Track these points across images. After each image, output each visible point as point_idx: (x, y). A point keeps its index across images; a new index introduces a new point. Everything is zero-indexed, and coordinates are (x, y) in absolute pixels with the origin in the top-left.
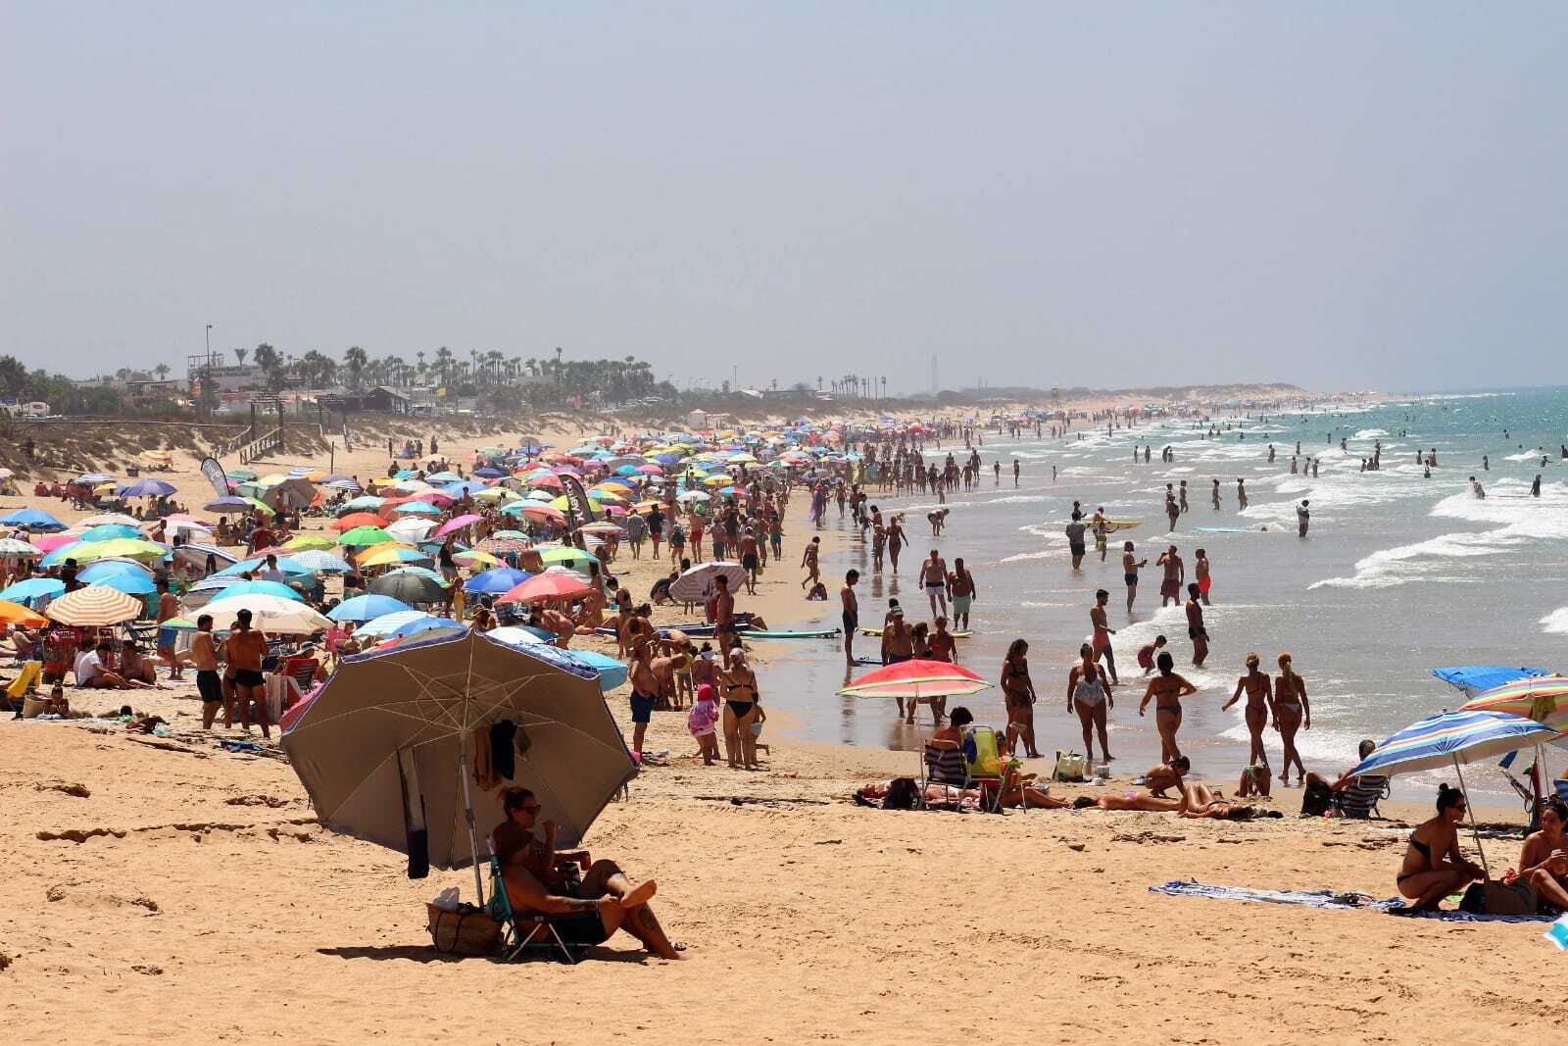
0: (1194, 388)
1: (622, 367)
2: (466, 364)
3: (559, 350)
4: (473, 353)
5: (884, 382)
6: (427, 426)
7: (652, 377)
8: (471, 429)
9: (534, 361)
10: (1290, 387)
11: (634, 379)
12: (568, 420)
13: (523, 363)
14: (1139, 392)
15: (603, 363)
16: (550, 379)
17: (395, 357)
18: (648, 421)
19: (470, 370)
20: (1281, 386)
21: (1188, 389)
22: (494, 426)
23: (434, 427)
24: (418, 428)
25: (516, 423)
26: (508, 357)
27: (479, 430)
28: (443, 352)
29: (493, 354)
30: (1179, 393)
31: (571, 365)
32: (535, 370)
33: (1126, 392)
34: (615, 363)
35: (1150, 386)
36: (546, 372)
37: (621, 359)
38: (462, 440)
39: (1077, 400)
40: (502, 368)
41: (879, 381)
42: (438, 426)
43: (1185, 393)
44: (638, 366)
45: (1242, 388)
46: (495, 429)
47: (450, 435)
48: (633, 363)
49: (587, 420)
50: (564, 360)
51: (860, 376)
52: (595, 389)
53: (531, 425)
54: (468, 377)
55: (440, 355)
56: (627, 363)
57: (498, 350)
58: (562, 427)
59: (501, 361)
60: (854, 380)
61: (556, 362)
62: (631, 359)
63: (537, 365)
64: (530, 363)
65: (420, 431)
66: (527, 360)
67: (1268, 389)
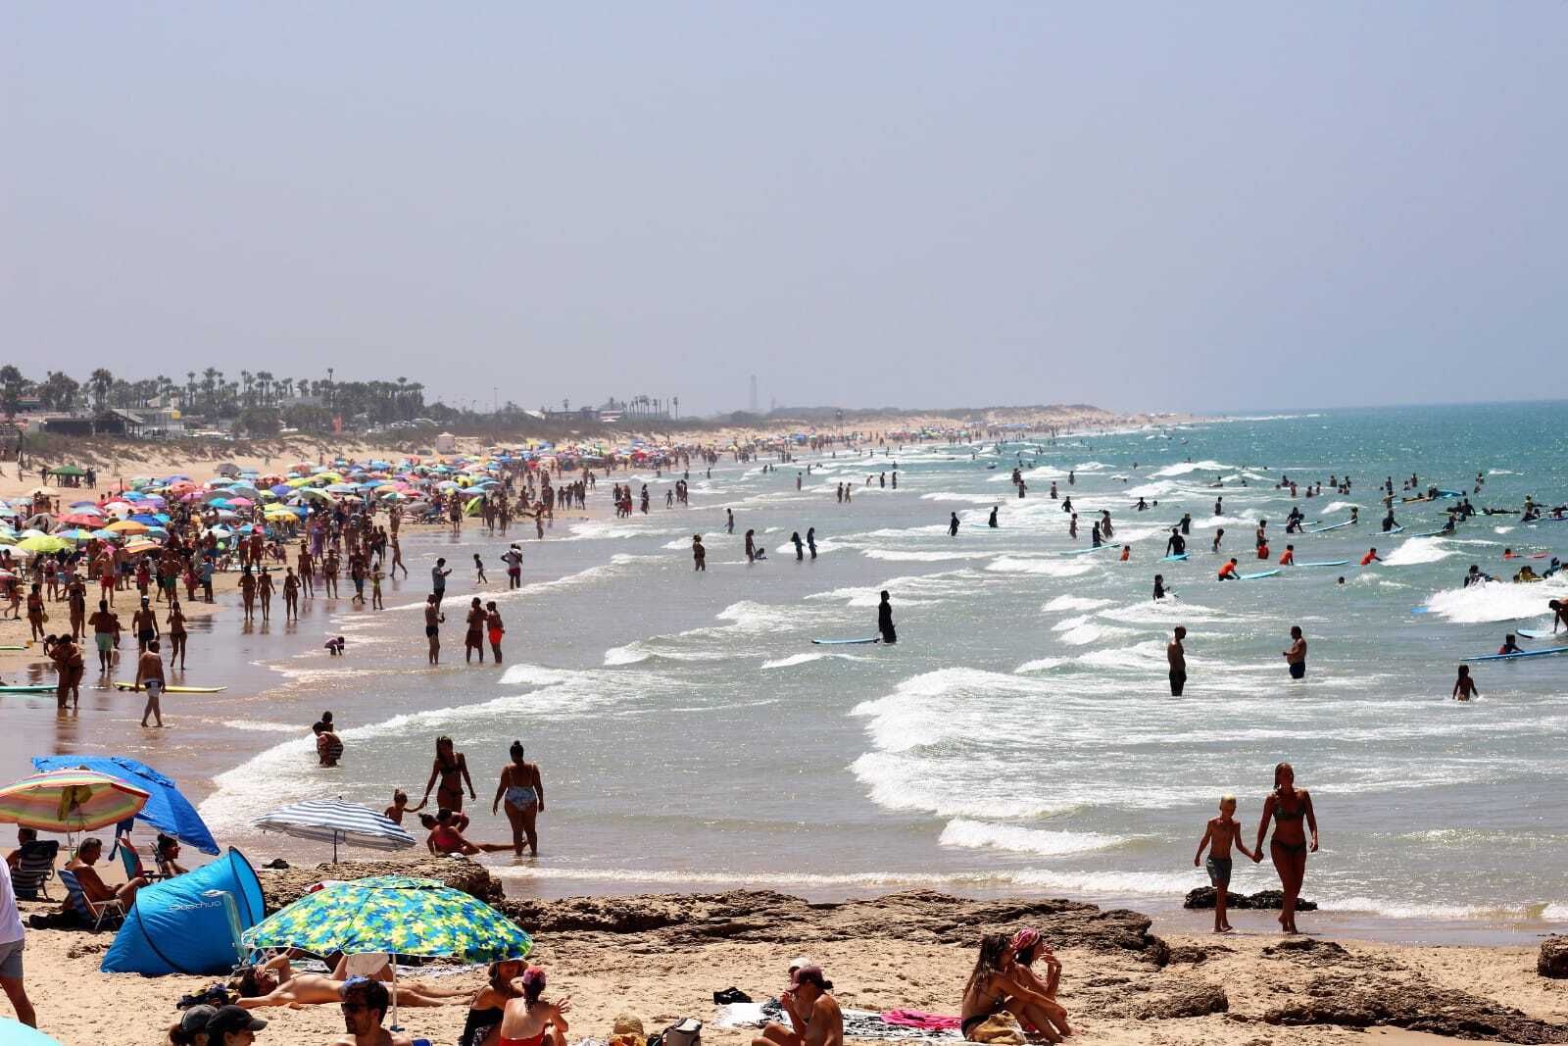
0: (993, 409)
1: (394, 388)
2: (236, 385)
3: (331, 371)
4: (244, 373)
5: (676, 403)
6: (153, 450)
7: (422, 399)
8: (202, 453)
9: (306, 381)
10: (1092, 409)
11: (402, 400)
12: (310, 443)
13: (295, 384)
14: (934, 414)
15: (375, 384)
16: (319, 399)
17: (165, 377)
18: (397, 445)
19: (240, 391)
20: (1080, 408)
21: (986, 411)
22: (227, 449)
23: (160, 451)
24: (144, 452)
25: (254, 446)
26: (279, 377)
27: (210, 454)
28: (210, 373)
29: (262, 375)
30: (976, 414)
31: (342, 385)
32: (304, 391)
33: (920, 414)
34: (386, 385)
35: (947, 408)
36: (316, 393)
37: (393, 380)
38: (189, 464)
39: (869, 421)
40: (272, 389)
41: (672, 401)
42: (165, 450)
43: (982, 415)
44: (410, 387)
45: (1040, 409)
46: (229, 452)
47: (176, 459)
48: (405, 384)
49: (331, 443)
50: (336, 381)
51: (651, 398)
52: (362, 410)
53: (270, 448)
54: (236, 399)
55: (207, 375)
56: (399, 384)
57: (266, 371)
58: (303, 451)
59: (271, 382)
60: (645, 400)
61: (325, 383)
62: (403, 380)
63: (309, 386)
64: (302, 384)
65: (145, 456)
66: (299, 381)
67: (1069, 410)
